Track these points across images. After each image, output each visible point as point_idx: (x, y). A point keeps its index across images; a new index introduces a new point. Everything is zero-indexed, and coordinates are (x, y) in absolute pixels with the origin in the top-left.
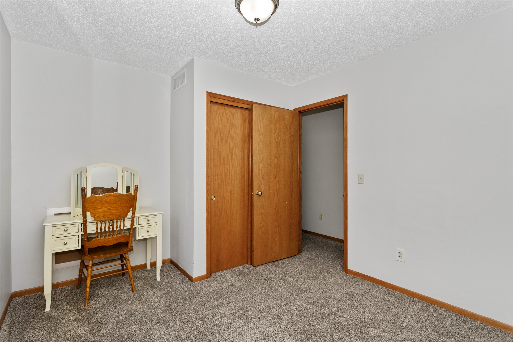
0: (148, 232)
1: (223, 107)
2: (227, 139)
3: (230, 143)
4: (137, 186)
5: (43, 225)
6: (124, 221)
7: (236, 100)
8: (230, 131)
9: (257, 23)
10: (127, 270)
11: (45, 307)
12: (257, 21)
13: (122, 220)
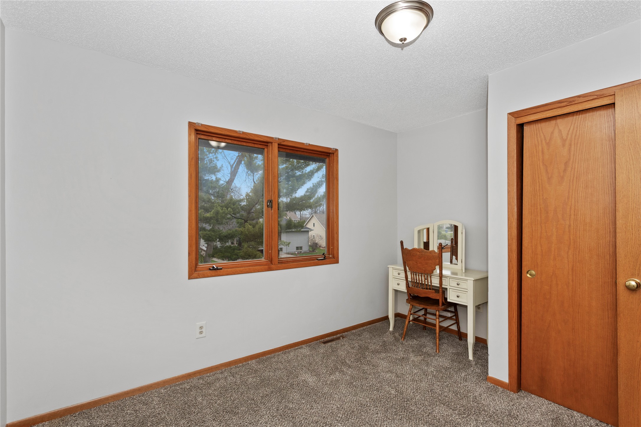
0: (458, 297)
1: (553, 122)
2: (562, 174)
3: (571, 181)
4: (441, 244)
5: (388, 266)
6: (431, 277)
7: (574, 101)
8: (569, 159)
9: (403, 43)
10: (435, 328)
11: (389, 328)
12: (403, 41)
13: (429, 276)
